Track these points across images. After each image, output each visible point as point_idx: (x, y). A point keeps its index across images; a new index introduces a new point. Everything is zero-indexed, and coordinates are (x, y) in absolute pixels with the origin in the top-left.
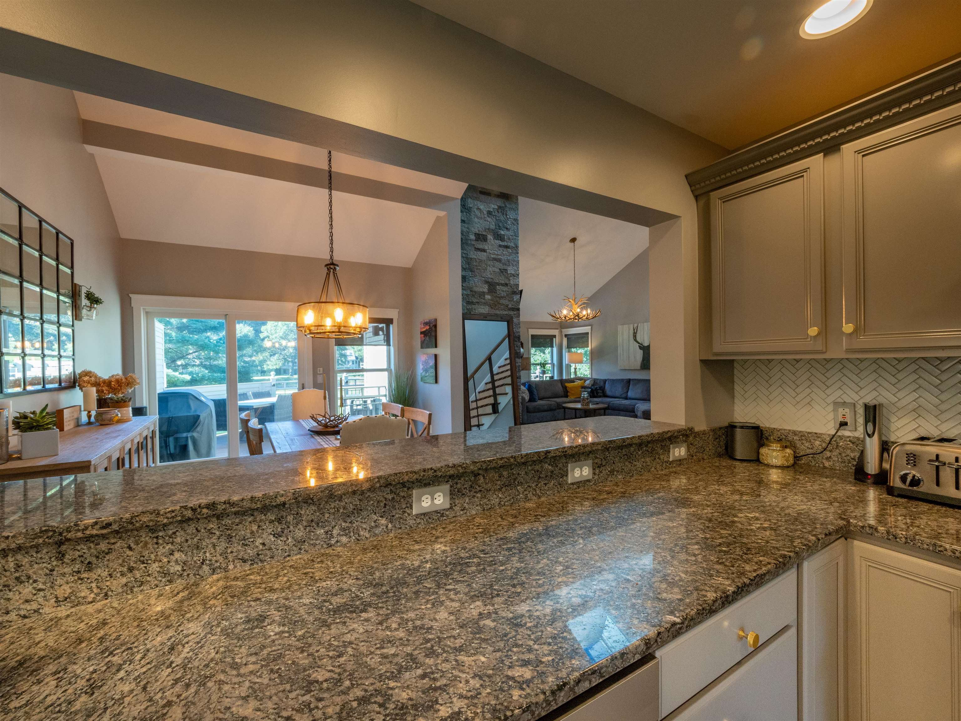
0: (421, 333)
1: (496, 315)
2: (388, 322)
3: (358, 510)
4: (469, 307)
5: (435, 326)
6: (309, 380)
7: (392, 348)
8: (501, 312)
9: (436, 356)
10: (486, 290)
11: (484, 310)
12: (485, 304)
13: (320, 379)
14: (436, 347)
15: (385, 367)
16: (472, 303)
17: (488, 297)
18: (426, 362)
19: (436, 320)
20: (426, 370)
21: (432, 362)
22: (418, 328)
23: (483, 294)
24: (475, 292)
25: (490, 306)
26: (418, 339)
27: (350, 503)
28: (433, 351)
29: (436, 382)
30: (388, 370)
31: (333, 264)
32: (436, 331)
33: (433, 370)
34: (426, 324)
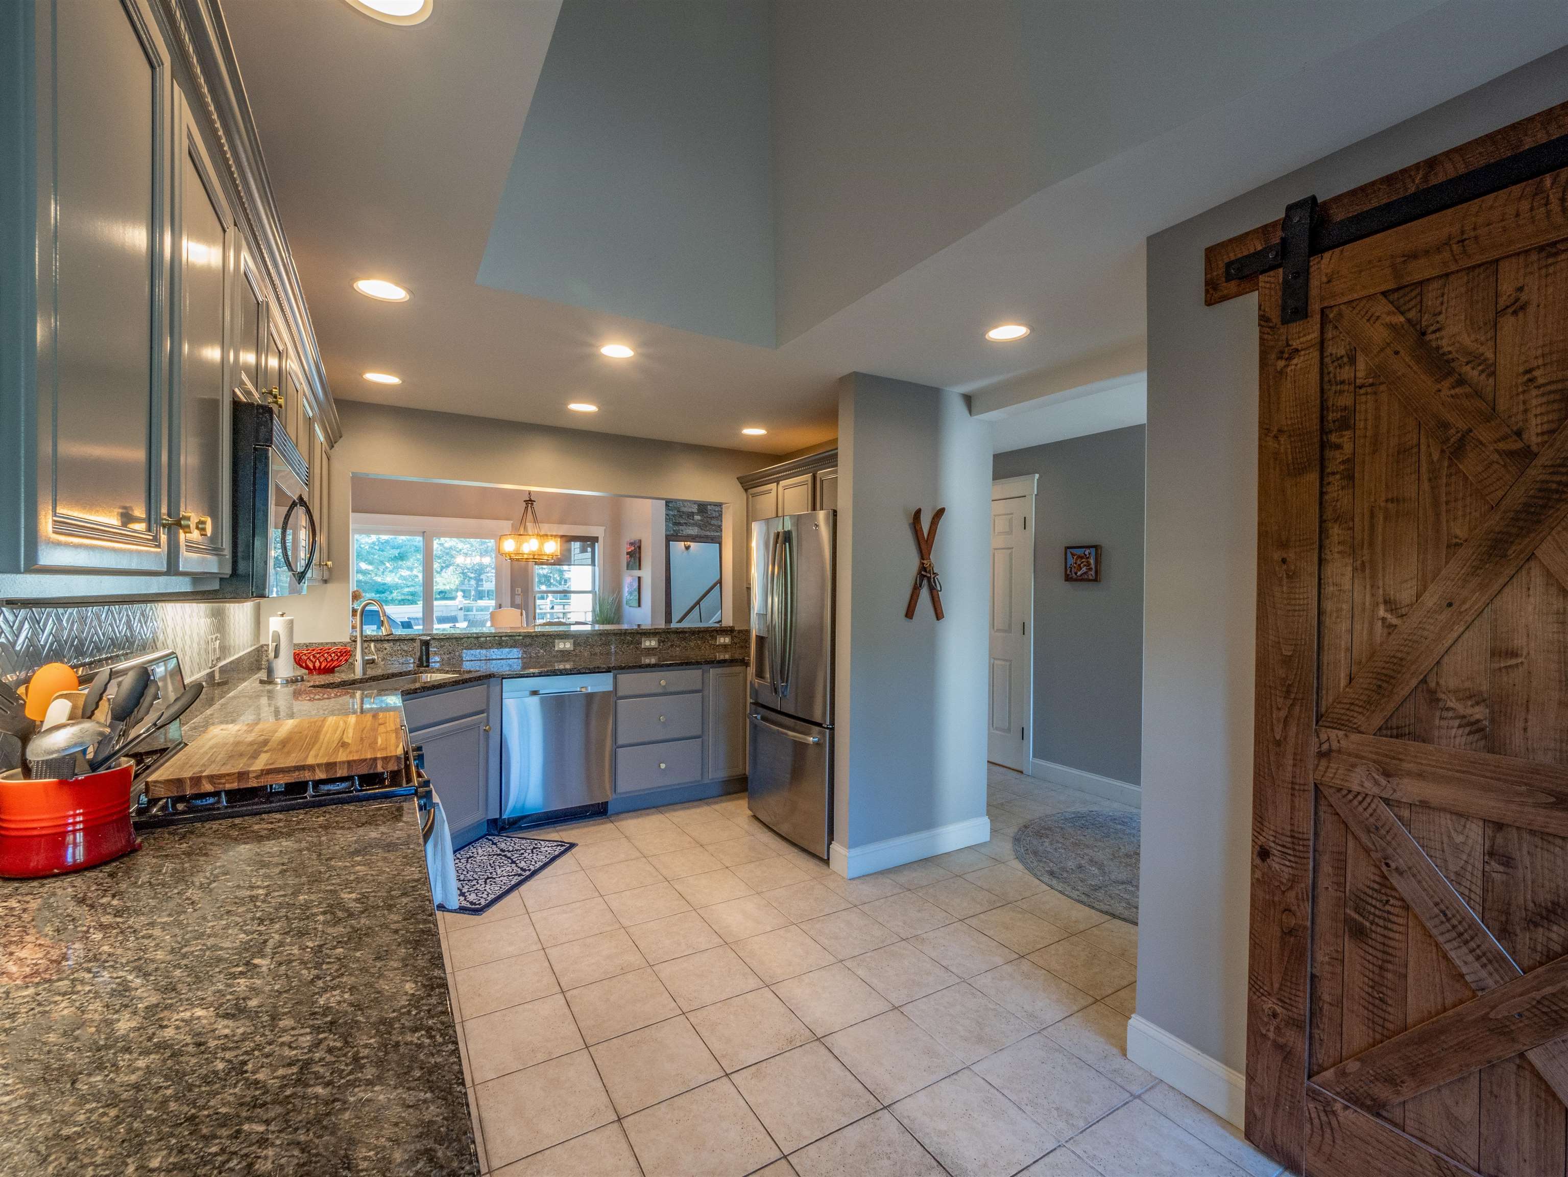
0: (628, 553)
1: (707, 537)
2: (594, 540)
3: (531, 645)
4: (676, 528)
5: (640, 548)
6: (507, 600)
7: (597, 568)
8: (712, 534)
9: (639, 578)
10: (695, 510)
11: (693, 531)
12: (695, 524)
13: (518, 600)
14: (640, 569)
15: (589, 588)
16: (680, 524)
17: (697, 517)
18: (631, 585)
19: (640, 541)
20: (631, 593)
21: (636, 585)
22: (625, 548)
23: (693, 514)
24: (683, 512)
25: (700, 526)
26: (624, 559)
27: (528, 641)
28: (637, 573)
29: (639, 606)
30: (592, 592)
31: (530, 500)
32: (640, 553)
33: (636, 593)
34: (632, 544)
